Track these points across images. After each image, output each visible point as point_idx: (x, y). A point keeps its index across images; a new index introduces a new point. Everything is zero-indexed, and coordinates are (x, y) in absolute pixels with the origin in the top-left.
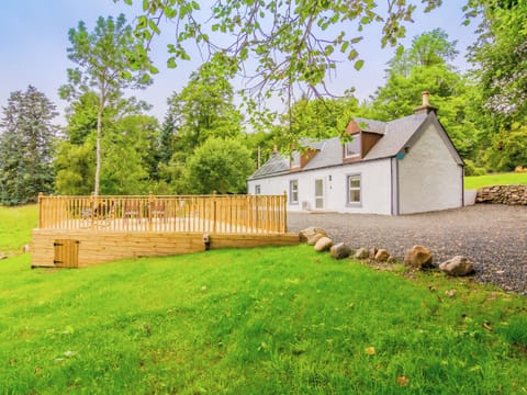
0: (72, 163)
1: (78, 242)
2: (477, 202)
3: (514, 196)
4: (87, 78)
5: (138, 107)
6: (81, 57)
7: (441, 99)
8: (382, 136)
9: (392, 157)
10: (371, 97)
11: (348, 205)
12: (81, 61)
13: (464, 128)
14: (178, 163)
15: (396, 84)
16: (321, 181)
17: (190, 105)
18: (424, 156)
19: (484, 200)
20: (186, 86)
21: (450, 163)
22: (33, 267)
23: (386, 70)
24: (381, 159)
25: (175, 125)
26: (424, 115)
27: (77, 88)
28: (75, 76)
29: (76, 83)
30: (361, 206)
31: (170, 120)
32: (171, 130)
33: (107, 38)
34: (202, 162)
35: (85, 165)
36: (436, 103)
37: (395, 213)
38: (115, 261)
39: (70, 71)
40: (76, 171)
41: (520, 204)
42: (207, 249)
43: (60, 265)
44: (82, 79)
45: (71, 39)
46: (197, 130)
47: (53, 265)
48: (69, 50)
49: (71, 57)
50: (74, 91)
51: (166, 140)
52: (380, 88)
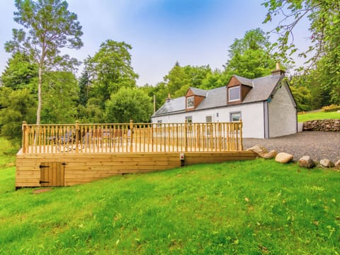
0: (12, 103)
1: (64, 164)
2: (304, 130)
3: (328, 126)
4: (29, 38)
5: (70, 63)
6: (25, 20)
8: (251, 87)
9: (264, 101)
10: (224, 66)
12: (25, 24)
14: (93, 105)
15: (239, 59)
16: (211, 117)
17: (101, 66)
18: (280, 101)
19: (308, 129)
20: (98, 52)
21: (291, 106)
22: (18, 188)
23: (229, 51)
24: (256, 102)
25: (90, 79)
27: (21, 44)
28: (19, 35)
29: (20, 40)
31: (85, 75)
32: (87, 82)
33: (47, 9)
34: (117, 104)
35: (24, 105)
37: (267, 136)
38: (101, 178)
39: (15, 31)
40: (16, 110)
41: (331, 131)
42: (182, 166)
43: (46, 184)
44: (26, 38)
45: (17, 5)
46: (106, 83)
47: (40, 185)
48: (15, 14)
49: (16, 20)
50: (18, 46)
51: (83, 89)
52: (229, 61)
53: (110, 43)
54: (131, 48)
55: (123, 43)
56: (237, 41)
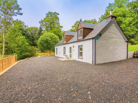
2: (134, 57)
7: (123, 18)
8: (93, 29)
9: (93, 38)
11: (79, 58)
13: (131, 28)
16: (71, 48)
18: (109, 38)
19: (137, 56)
21: (122, 40)
24: (89, 39)
26: (110, 19)
30: (82, 59)
36: (121, 20)
37: (94, 64)
52: (102, 15)
53: (50, 13)
54: (59, 14)
55: (55, 13)
56: (110, 4)
